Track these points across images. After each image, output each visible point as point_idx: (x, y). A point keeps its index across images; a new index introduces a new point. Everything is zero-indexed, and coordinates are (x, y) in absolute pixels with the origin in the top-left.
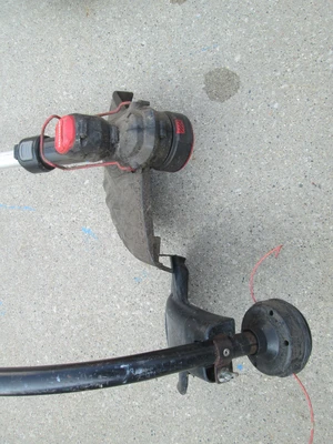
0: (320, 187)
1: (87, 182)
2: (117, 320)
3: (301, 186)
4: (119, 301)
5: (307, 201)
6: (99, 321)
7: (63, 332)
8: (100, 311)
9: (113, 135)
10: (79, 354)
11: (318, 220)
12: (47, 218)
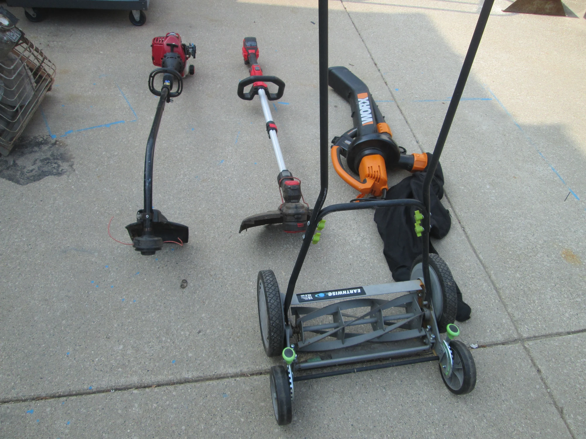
0: (229, 238)
1: (245, 163)
2: (180, 170)
3: (231, 232)
4: (188, 170)
5: (224, 233)
6: (180, 164)
7: (177, 151)
8: (184, 164)
9: (294, 201)
10: (166, 156)
11: (215, 236)
12: (231, 148)
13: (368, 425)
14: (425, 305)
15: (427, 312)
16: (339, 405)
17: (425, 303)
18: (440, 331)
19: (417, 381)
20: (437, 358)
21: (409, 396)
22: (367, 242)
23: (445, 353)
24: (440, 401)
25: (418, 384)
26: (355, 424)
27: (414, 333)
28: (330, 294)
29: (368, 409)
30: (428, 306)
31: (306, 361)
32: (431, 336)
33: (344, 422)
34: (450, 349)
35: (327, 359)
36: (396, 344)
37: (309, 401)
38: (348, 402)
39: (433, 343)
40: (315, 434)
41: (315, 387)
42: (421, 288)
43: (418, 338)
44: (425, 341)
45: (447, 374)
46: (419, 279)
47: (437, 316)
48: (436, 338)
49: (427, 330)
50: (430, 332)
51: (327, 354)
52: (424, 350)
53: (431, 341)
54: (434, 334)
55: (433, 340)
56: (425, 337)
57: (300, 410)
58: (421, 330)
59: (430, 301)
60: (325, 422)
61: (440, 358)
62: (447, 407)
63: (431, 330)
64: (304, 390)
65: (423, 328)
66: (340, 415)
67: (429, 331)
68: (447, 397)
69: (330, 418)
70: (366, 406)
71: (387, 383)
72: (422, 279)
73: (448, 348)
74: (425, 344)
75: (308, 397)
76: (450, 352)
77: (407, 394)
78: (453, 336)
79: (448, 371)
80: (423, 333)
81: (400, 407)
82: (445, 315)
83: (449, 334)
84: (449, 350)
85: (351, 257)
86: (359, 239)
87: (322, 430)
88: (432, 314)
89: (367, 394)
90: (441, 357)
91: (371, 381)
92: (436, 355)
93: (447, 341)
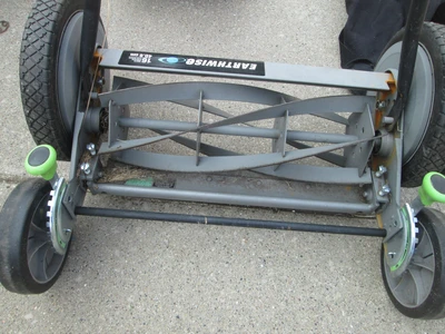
13: (208, 326)
14: (387, 125)
15: (386, 139)
16: (168, 273)
17: (388, 119)
18: (405, 182)
19: (331, 263)
20: (382, 233)
21: (306, 287)
22: (316, 19)
23: (402, 230)
24: (364, 312)
25: (332, 269)
26: (183, 317)
27: (350, 176)
28: (190, 62)
29: (219, 294)
30: (391, 127)
31: (123, 183)
32: (381, 189)
33: (164, 307)
34: (417, 225)
35: (163, 186)
36: (308, 187)
37: (117, 252)
38: (187, 272)
39: (381, 204)
40: (102, 317)
41: (138, 229)
42: (387, 88)
43: (355, 186)
44: (366, 194)
45: (393, 268)
46: (389, 72)
47: (406, 151)
48: (390, 195)
49: (378, 174)
50: (382, 181)
51: (169, 178)
52: (360, 212)
53: (380, 199)
54: (389, 187)
55: (383, 196)
56: (368, 187)
57: (93, 266)
58: (365, 172)
59: (400, 117)
60: (129, 299)
61: (388, 237)
62: (375, 326)
63: (385, 176)
64: (116, 232)
65: (368, 170)
66: (162, 293)
67: (380, 177)
68: (380, 306)
69: (142, 293)
70: (218, 286)
71: (272, 254)
72: (396, 73)
73: (414, 221)
74: (366, 201)
75: (117, 245)
76: (415, 230)
77: (305, 282)
78: (432, 200)
79: (398, 264)
80: (367, 179)
81: (283, 304)
82: (426, 152)
83: (426, 193)
84: (413, 225)
85: (282, 35)
86: (306, 13)
87: (117, 313)
88: (396, 146)
89: (226, 265)
90: (390, 233)
91: (243, 243)
92: (380, 226)
93: (413, 206)
